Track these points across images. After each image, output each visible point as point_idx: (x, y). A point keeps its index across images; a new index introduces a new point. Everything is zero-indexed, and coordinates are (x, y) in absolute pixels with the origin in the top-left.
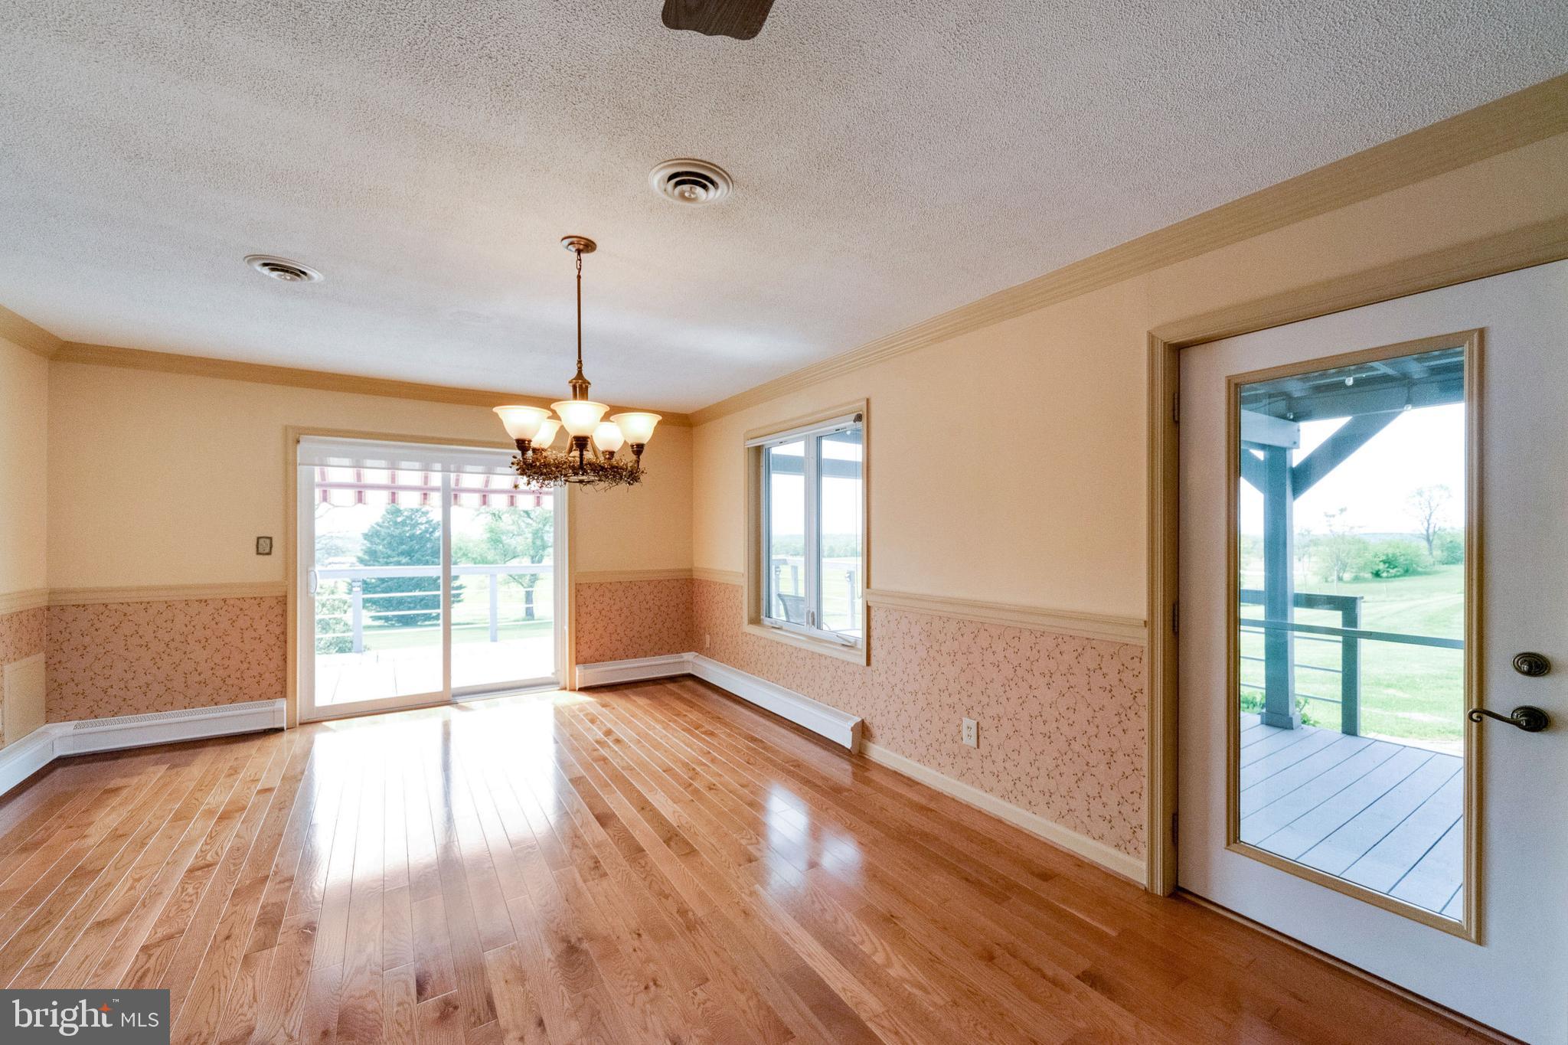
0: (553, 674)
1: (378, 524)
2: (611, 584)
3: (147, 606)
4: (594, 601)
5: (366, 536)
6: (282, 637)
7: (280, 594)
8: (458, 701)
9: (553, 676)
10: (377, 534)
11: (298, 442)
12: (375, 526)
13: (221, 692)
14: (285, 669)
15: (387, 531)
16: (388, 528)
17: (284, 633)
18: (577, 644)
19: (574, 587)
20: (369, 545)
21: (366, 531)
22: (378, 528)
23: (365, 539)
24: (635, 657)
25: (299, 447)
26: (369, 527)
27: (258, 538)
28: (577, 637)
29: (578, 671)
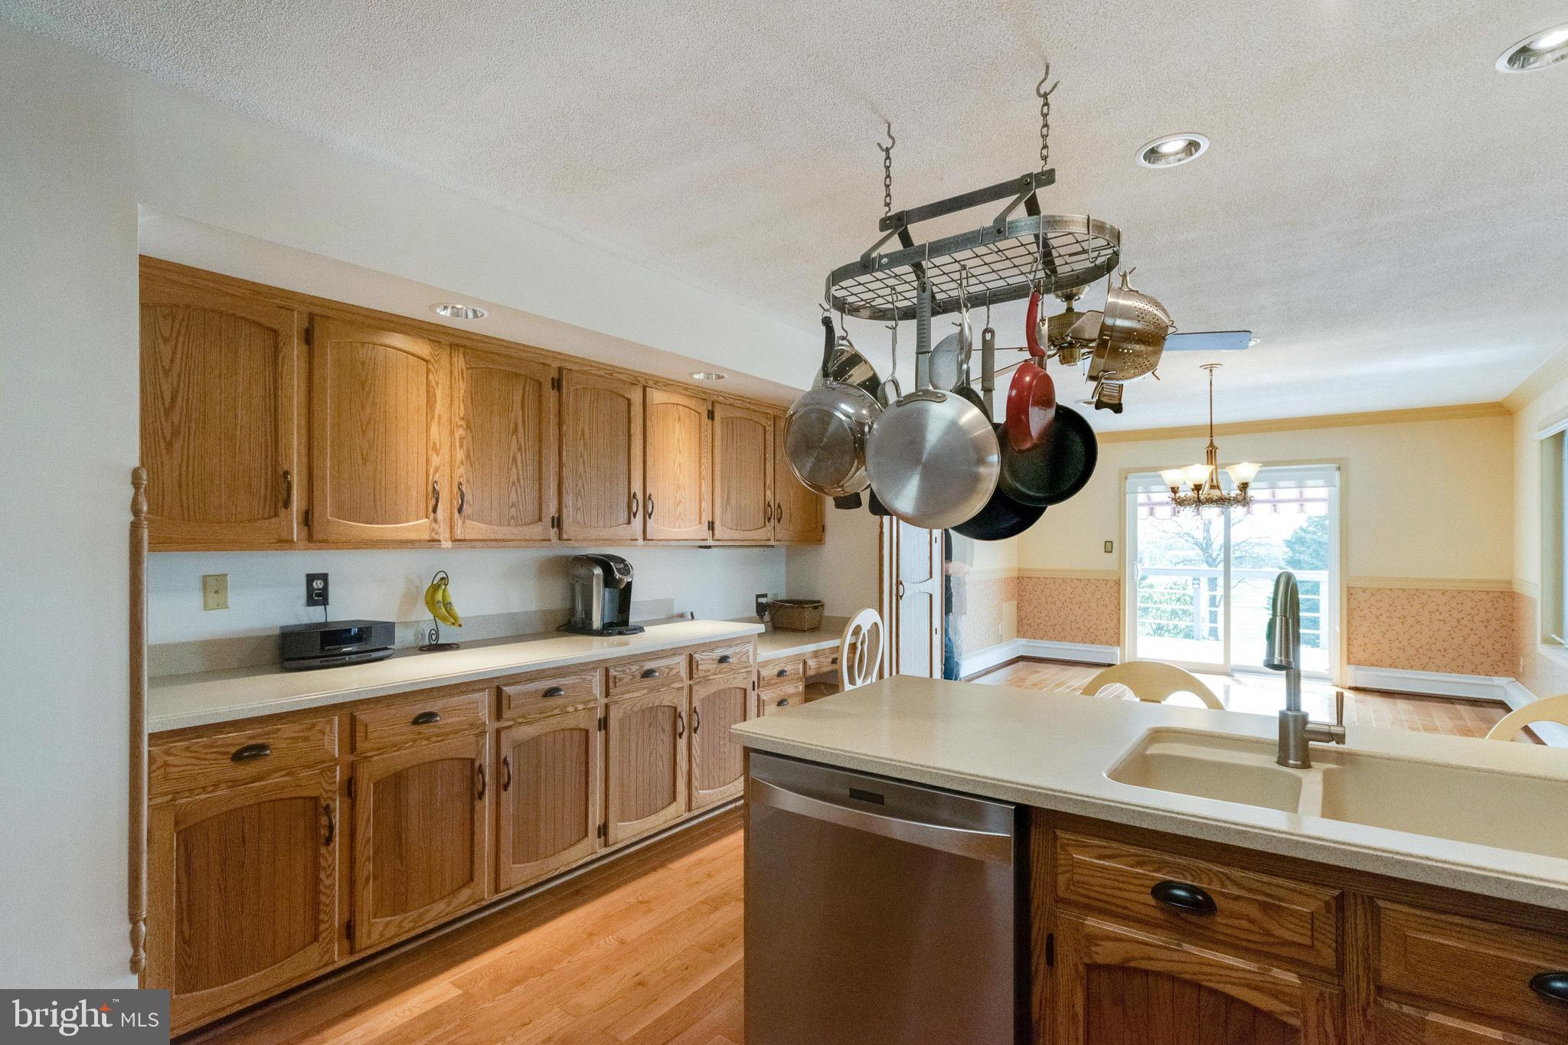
0: (1328, 670)
1: (1302, 529)
2: (1391, 590)
3: (1055, 580)
4: (1369, 605)
5: (1289, 544)
6: (1117, 606)
7: (1117, 578)
8: (1235, 675)
9: (1327, 672)
10: (1300, 541)
11: (1126, 478)
12: (1299, 531)
13: (1087, 636)
14: (1119, 628)
15: (1312, 536)
16: (1314, 533)
17: (1119, 604)
18: (1348, 645)
19: (1345, 589)
20: (1291, 554)
21: (1289, 538)
22: (1303, 534)
23: (1288, 546)
24: (1423, 669)
25: (1128, 482)
26: (1292, 532)
27: (1106, 542)
28: (1349, 639)
29: (1350, 670)
